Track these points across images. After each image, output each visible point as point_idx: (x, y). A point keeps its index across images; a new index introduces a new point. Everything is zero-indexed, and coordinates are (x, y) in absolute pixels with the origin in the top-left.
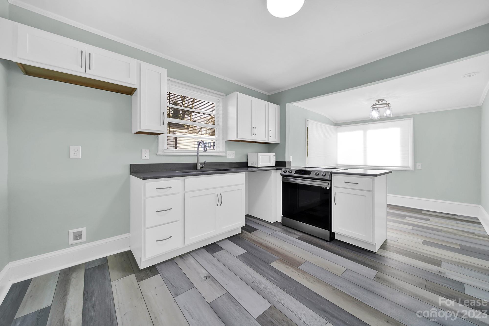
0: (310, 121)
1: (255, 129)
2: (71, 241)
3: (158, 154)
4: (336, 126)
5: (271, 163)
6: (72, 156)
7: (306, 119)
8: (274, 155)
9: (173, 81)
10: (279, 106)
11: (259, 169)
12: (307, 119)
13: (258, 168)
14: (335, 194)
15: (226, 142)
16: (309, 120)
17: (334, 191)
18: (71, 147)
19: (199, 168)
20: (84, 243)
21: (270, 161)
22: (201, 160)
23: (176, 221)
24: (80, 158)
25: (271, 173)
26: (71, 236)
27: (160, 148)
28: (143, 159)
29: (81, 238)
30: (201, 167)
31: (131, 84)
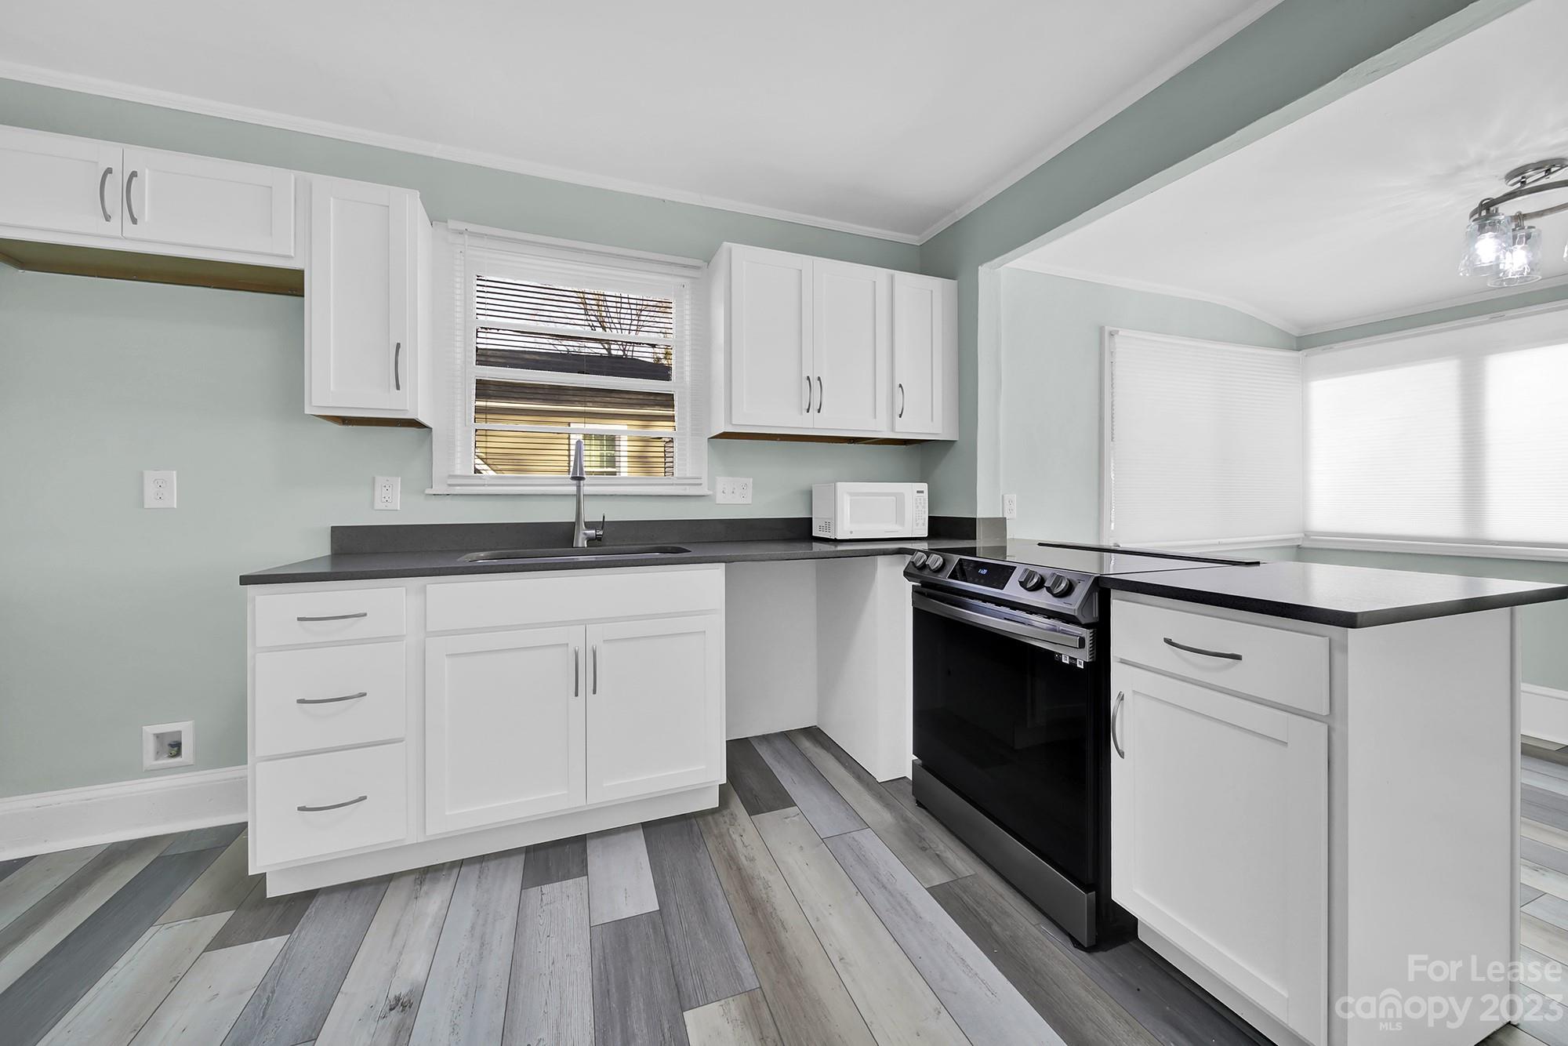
0: (1120, 333)
1: (815, 384)
2: (149, 760)
3: (429, 491)
4: (1299, 350)
5: (903, 524)
6: (150, 501)
7: (1101, 329)
8: (922, 492)
9: (481, 236)
10: (953, 283)
11: (840, 548)
12: (1108, 329)
13: (836, 546)
14: (1121, 698)
15: (708, 441)
16: (1118, 331)
17: (1120, 679)
18: (146, 473)
19: (581, 542)
20: (187, 768)
21: (900, 517)
22: (593, 512)
23: (394, 743)
24: (175, 506)
25: (875, 569)
26: (150, 746)
27: (439, 470)
28: (376, 508)
29: (178, 754)
30: (590, 540)
31: (277, 256)
